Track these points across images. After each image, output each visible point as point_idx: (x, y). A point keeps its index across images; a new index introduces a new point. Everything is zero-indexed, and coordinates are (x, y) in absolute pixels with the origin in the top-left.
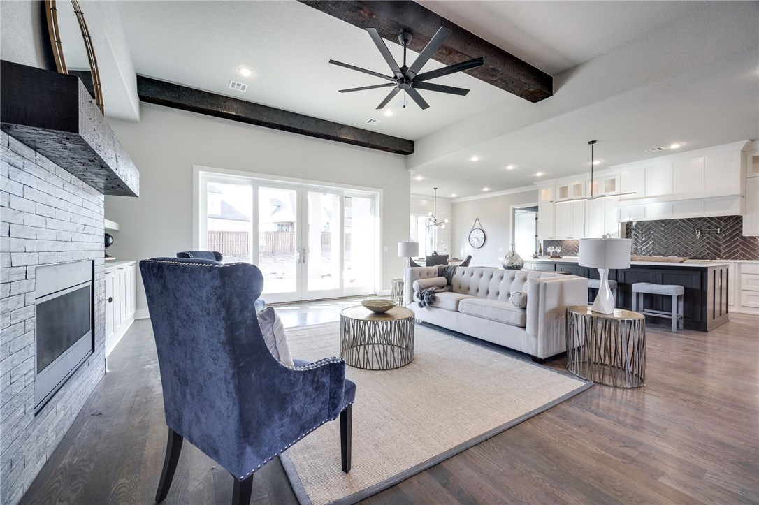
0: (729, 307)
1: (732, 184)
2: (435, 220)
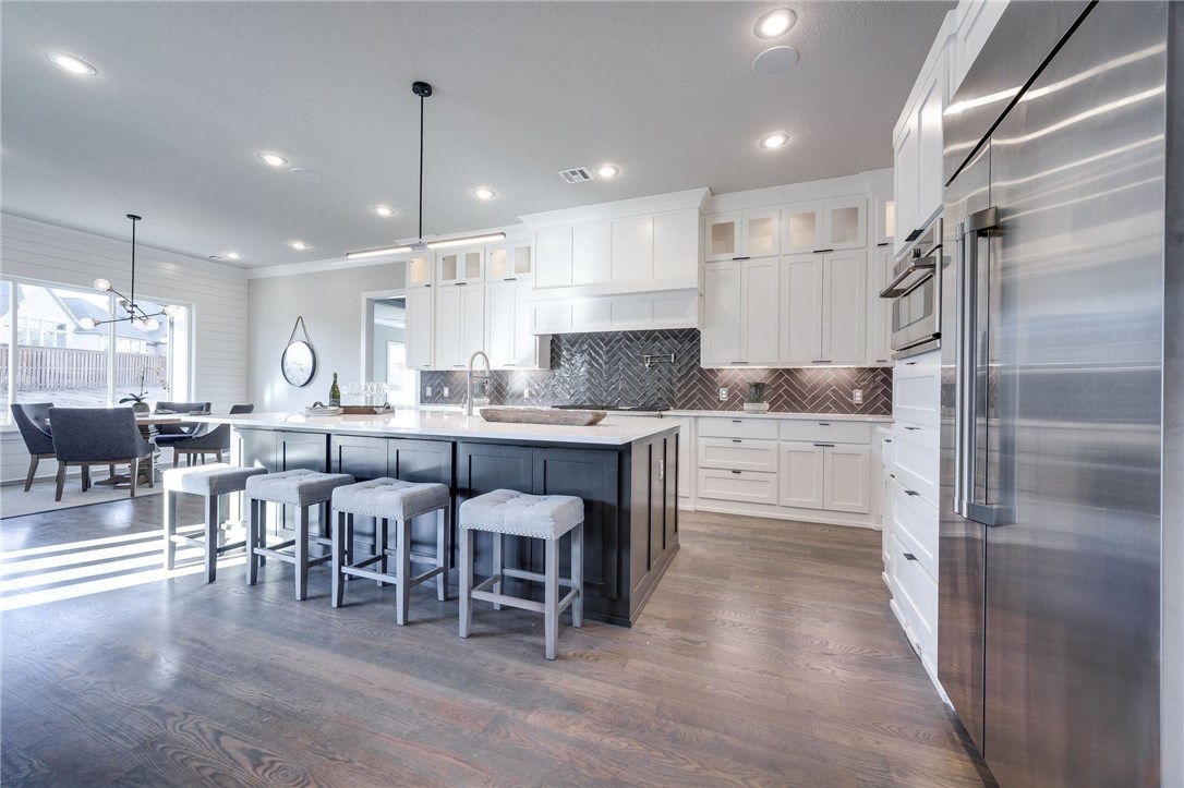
0: (680, 500)
1: (682, 269)
2: (133, 306)
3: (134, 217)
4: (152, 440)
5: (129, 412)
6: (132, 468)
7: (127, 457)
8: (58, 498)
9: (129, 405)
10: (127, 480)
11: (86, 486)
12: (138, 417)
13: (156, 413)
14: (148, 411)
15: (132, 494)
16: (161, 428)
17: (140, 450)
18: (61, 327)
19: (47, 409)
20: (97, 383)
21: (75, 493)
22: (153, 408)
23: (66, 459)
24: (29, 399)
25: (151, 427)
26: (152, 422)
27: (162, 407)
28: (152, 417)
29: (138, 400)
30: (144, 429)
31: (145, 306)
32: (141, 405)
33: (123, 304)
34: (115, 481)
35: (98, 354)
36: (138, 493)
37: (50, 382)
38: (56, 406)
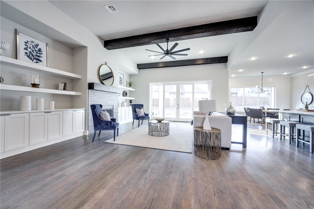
2: (262, 89)
3: (262, 73)
4: (266, 115)
5: (261, 109)
6: (262, 120)
7: (261, 118)
8: (250, 123)
9: (262, 108)
10: (261, 122)
11: (254, 122)
12: (263, 111)
13: (267, 110)
14: (265, 110)
15: (262, 125)
16: (268, 113)
17: (263, 117)
18: (249, 92)
19: (249, 109)
20: (256, 104)
21: (252, 123)
22: (266, 109)
23: (251, 117)
24: (246, 107)
25: (266, 113)
26: (266, 112)
27: (268, 109)
28: (266, 111)
29: (263, 107)
30: (264, 113)
31: (264, 89)
32: (264, 109)
33: (260, 89)
34: (259, 122)
35: (256, 98)
36: (263, 125)
37: (247, 104)
38: (250, 108)
